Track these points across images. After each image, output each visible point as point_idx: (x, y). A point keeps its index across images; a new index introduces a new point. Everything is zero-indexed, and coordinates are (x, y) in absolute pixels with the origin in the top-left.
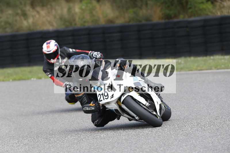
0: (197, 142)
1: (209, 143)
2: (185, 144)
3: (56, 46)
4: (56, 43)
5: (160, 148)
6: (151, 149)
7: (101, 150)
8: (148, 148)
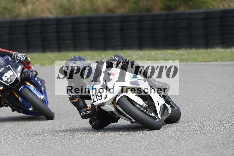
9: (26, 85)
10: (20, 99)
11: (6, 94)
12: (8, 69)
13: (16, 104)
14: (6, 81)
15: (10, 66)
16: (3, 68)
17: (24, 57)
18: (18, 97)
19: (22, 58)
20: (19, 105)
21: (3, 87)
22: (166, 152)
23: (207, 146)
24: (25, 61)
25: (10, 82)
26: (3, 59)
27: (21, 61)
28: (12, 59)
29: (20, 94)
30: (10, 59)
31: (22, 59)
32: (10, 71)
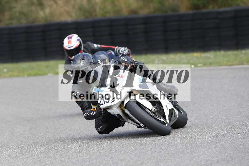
0: (227, 144)
1: (240, 144)
2: (213, 145)
3: (78, 42)
4: (79, 38)
5: (187, 150)
6: (177, 151)
7: (122, 152)
8: (174, 150)
26: (106, 53)
27: (124, 54)
28: (115, 53)
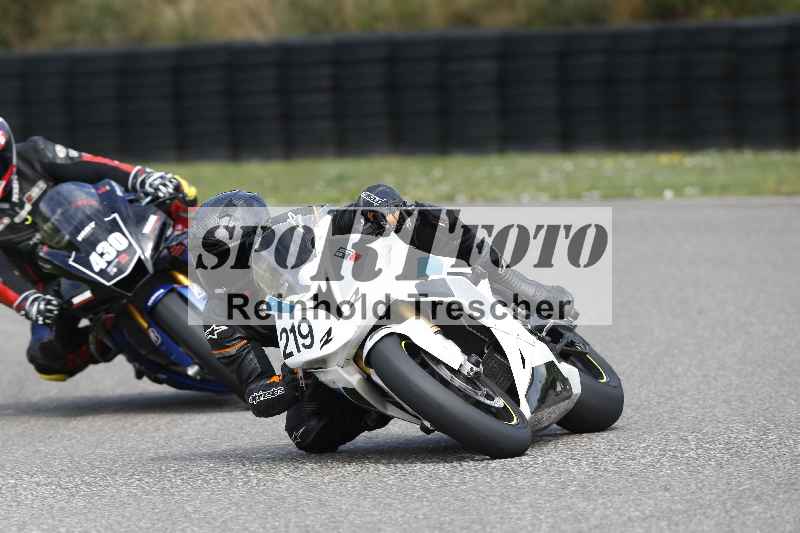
9: (176, 286)
10: (153, 335)
11: (104, 316)
12: (109, 227)
13: (143, 352)
14: (102, 270)
15: (116, 215)
16: (92, 225)
17: (168, 183)
18: (145, 325)
19: (161, 187)
20: (151, 357)
21: (93, 292)
22: (651, 502)
23: (793, 484)
24: (172, 197)
25: (116, 275)
26: (93, 191)
27: (158, 198)
28: (126, 190)
29: (152, 314)
30: (119, 192)
31: (164, 192)
32: (117, 235)
